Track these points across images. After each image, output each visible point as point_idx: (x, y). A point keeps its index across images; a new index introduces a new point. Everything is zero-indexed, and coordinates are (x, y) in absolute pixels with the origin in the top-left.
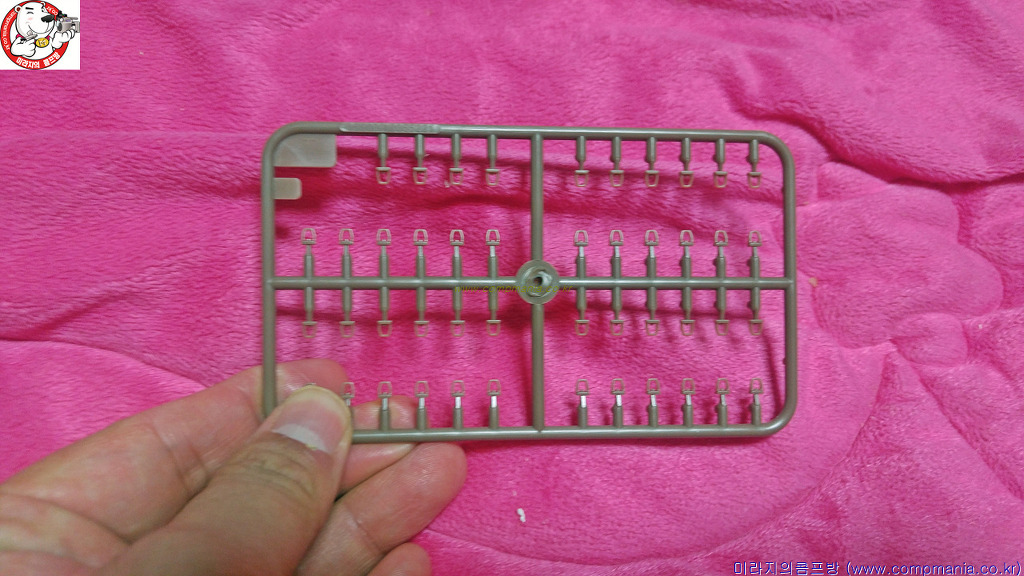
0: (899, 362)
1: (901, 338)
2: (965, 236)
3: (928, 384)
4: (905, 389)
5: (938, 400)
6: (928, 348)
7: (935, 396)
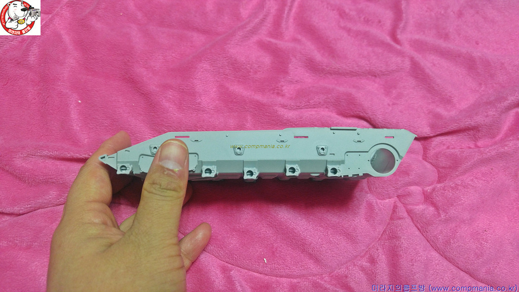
0: (399, 204)
1: (400, 196)
2: (425, 158)
3: (409, 212)
4: (400, 214)
5: (411, 218)
6: (410, 199)
7: (411, 217)
